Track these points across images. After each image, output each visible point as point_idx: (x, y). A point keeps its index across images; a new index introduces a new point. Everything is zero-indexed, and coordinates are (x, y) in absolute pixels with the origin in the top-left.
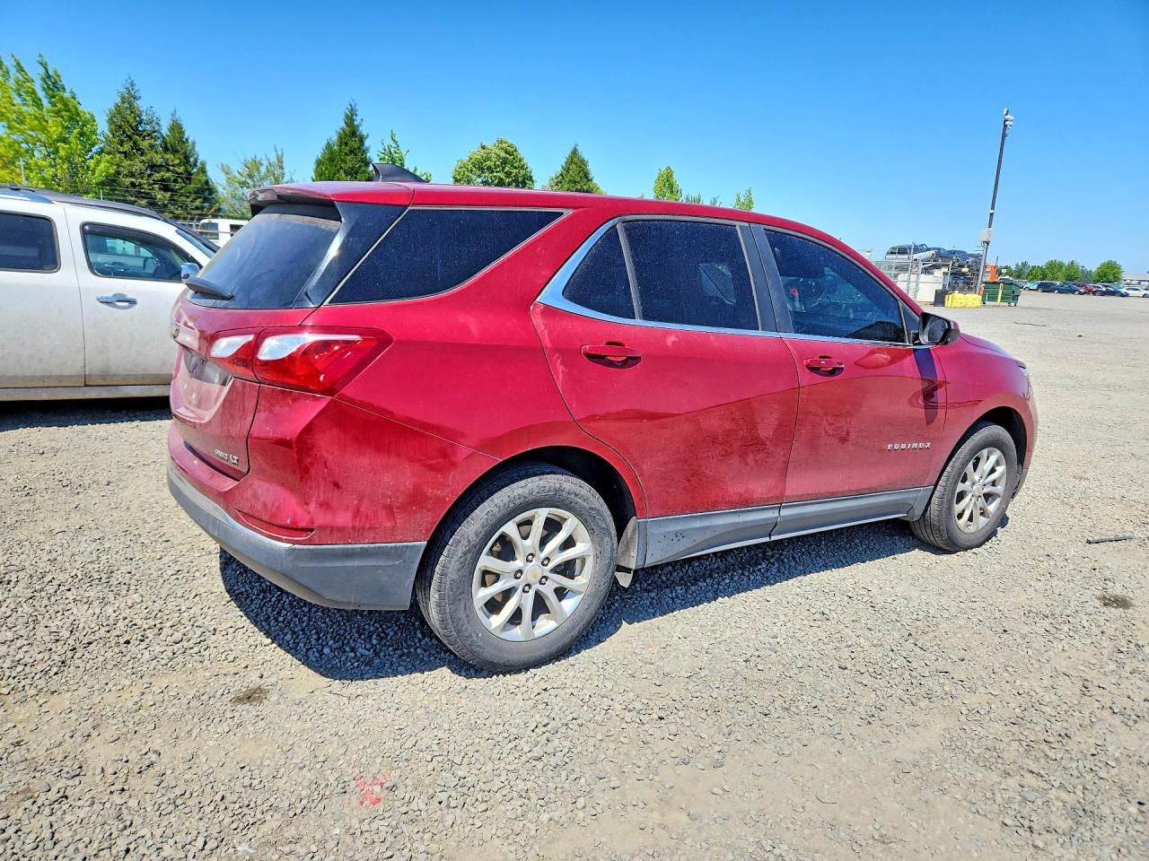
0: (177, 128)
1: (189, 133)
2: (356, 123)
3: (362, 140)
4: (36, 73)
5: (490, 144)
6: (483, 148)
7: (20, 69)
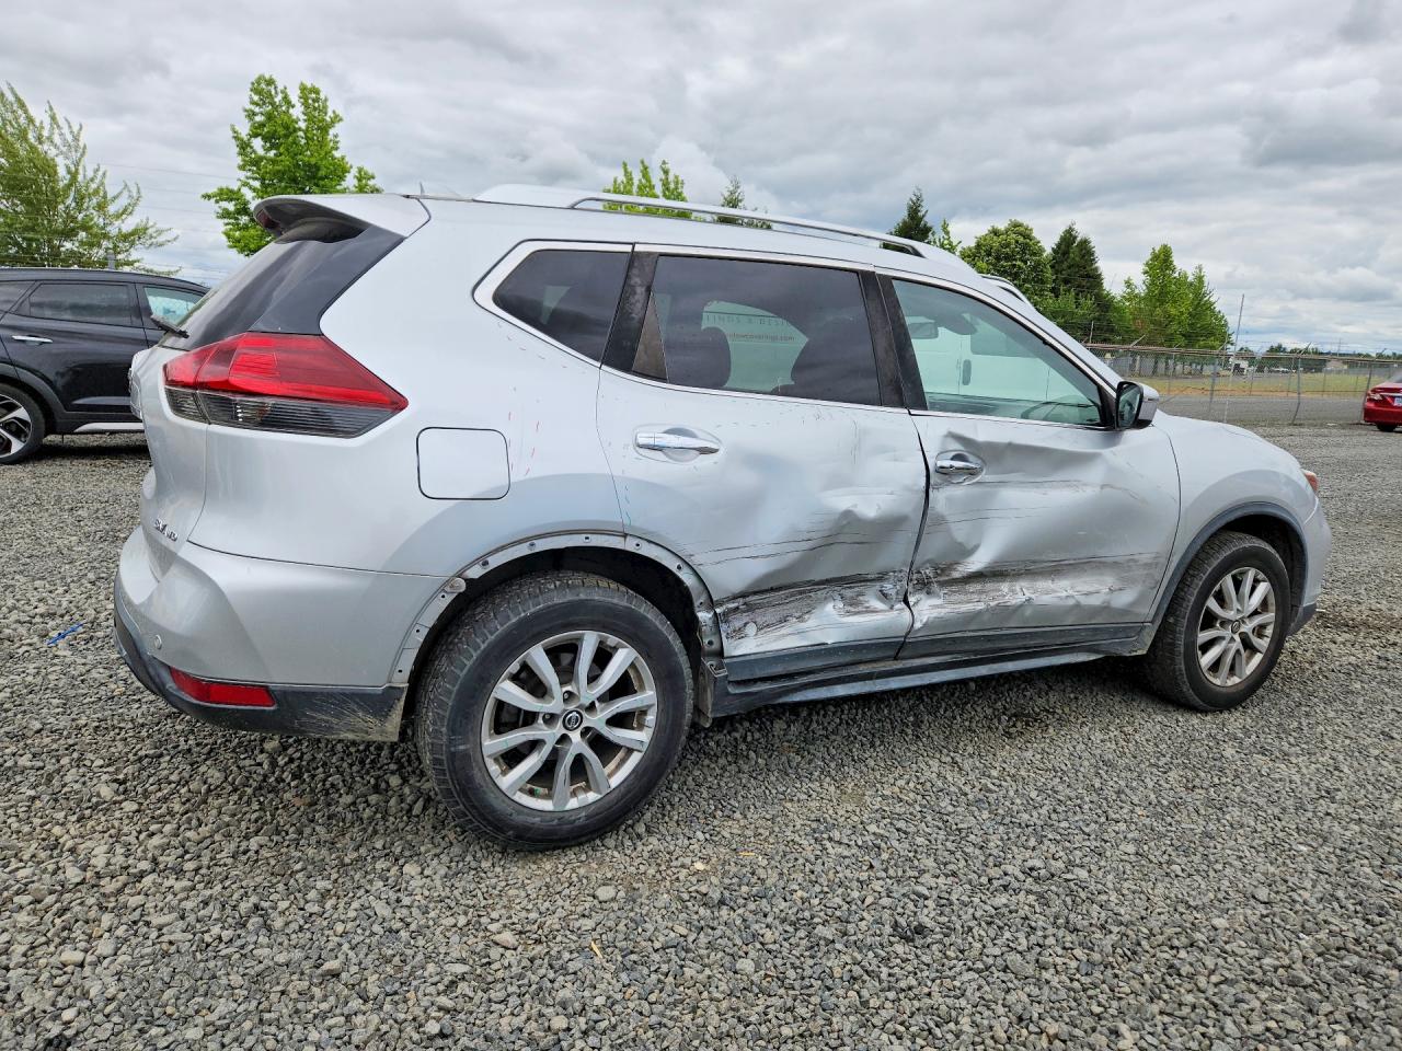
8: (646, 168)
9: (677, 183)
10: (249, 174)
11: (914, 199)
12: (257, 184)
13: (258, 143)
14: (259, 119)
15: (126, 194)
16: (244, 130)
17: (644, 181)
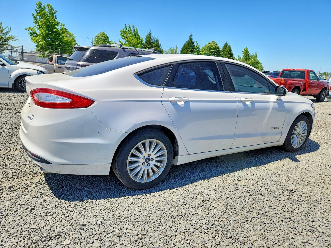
0: (157, 41)
1: (160, 43)
2: (192, 39)
3: (193, 43)
4: (132, 28)
5: (211, 42)
6: (210, 43)
7: (130, 28)
8: (130, 26)
9: (137, 30)
10: (36, 24)
11: (191, 35)
12: (38, 27)
13: (38, 17)
14: (38, 11)
15: (7, 28)
16: (35, 14)
17: (129, 29)
